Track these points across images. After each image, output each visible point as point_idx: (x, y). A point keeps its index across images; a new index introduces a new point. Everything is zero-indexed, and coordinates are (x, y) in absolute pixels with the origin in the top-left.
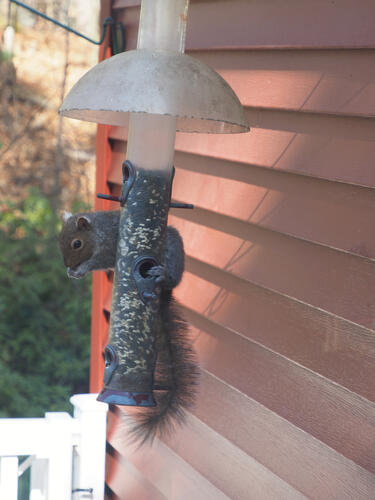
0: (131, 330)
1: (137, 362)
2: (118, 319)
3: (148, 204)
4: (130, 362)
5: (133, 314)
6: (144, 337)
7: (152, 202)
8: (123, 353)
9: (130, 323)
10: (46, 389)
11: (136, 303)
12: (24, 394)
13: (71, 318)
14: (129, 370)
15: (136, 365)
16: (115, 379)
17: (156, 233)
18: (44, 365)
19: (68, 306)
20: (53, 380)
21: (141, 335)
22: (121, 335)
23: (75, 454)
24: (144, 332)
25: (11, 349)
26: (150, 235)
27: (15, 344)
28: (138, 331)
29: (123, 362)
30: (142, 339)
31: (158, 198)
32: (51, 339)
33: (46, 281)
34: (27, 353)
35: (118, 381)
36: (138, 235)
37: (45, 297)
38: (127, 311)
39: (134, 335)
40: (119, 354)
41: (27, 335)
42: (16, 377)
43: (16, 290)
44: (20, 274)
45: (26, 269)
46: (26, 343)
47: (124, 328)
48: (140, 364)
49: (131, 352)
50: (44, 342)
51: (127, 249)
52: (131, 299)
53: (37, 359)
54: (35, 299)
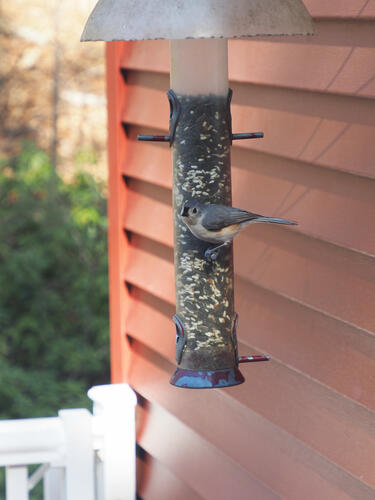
0: (196, 296)
1: (209, 334)
2: (182, 285)
3: (198, 142)
4: (200, 336)
5: (196, 277)
6: (213, 303)
7: (203, 138)
8: (191, 326)
9: (195, 289)
10: (55, 386)
11: (199, 264)
12: (29, 393)
13: (81, 298)
14: (200, 344)
15: (207, 338)
16: (184, 358)
17: (213, 174)
18: (50, 358)
19: (77, 284)
20: (63, 375)
21: (210, 301)
22: (187, 303)
23: (97, 460)
24: (213, 297)
25: (9, 340)
26: (207, 178)
27: (14, 333)
28: (205, 297)
29: (192, 336)
30: (212, 306)
31: (211, 132)
32: (57, 326)
33: (49, 254)
34: (30, 343)
35: (189, 359)
36: (191, 181)
37: (49, 274)
38: (190, 274)
39: (201, 302)
40: (187, 326)
41: (27, 322)
42: (17, 373)
43: (12, 266)
44: (16, 247)
45: (23, 241)
46: (27, 332)
47: (188, 294)
48: (214, 337)
49: (200, 323)
50: (49, 329)
51: (181, 197)
52: (193, 259)
53: (42, 350)
54: (35, 277)
